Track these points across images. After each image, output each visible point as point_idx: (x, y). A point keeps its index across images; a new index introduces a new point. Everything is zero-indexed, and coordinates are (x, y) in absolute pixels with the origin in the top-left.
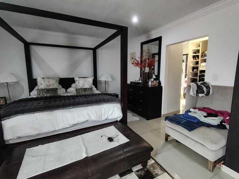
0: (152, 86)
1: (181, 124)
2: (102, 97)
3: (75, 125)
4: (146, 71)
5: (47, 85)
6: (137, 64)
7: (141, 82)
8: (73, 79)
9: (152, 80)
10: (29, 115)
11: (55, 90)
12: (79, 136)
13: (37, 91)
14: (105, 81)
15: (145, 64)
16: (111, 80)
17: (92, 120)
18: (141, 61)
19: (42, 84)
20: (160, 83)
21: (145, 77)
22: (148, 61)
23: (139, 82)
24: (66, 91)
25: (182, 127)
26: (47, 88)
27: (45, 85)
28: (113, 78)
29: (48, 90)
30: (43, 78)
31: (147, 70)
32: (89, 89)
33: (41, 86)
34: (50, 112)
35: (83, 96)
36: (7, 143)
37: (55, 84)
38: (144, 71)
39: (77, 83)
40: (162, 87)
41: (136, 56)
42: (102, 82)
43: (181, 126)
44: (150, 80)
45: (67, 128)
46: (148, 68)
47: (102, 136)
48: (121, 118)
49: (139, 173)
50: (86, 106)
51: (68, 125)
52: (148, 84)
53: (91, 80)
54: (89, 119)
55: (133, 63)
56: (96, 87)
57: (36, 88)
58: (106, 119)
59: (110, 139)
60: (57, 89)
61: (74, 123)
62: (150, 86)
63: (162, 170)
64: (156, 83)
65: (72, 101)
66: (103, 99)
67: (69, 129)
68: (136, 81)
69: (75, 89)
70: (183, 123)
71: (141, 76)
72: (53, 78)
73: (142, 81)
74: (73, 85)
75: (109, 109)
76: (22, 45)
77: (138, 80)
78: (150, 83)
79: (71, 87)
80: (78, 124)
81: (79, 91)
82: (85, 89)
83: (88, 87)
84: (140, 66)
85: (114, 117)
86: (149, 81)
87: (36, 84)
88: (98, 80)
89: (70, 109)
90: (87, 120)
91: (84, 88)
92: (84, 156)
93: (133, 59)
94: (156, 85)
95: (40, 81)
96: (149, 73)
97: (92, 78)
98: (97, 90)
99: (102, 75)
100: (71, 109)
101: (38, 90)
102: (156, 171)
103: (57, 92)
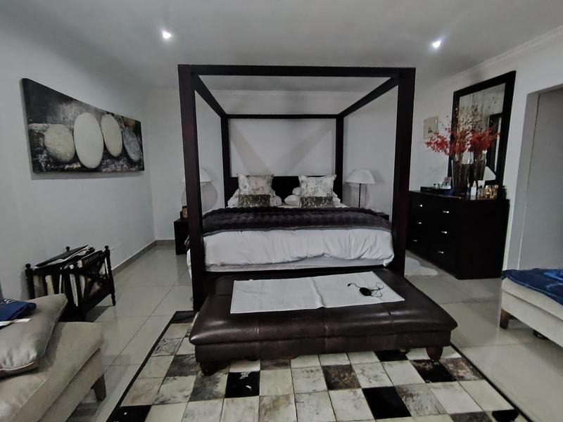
0: (478, 199)
1: (545, 289)
2: (351, 215)
3: (302, 259)
4: (464, 162)
5: (253, 190)
6: (441, 145)
7: (449, 187)
8: (297, 178)
9: (481, 183)
10: (236, 232)
11: (266, 198)
12: (309, 278)
13: (237, 199)
14: (360, 184)
15: (463, 144)
16: (373, 182)
17: (332, 255)
18: (452, 137)
19: (246, 188)
20: (502, 192)
21: (462, 176)
22: (471, 135)
23: (444, 187)
24: (283, 201)
25: (547, 295)
26: (253, 194)
27: (250, 189)
28: (378, 179)
29: (255, 198)
30: (248, 176)
31: (468, 158)
32: (326, 199)
33: (244, 190)
34: (264, 232)
35: (315, 210)
36: (208, 270)
37: (265, 188)
38: (458, 162)
39: (303, 186)
40: (508, 201)
41: (440, 125)
42: (352, 186)
43: (543, 293)
44: (475, 183)
45: (288, 262)
46: (472, 153)
47: (349, 285)
48: (391, 260)
49: (421, 365)
50: (321, 228)
51: (291, 257)
52: (468, 193)
53: (330, 181)
54: (326, 251)
55: (429, 144)
56: (340, 196)
57: (237, 193)
58: (359, 258)
59: (366, 292)
60: (269, 196)
61: (300, 256)
62: (473, 198)
63: (475, 374)
64: (490, 192)
65: (297, 217)
66: (354, 218)
67: (292, 264)
68: (437, 186)
69: (298, 199)
70: (550, 288)
71: (450, 175)
72: (264, 177)
73: (451, 185)
74: (296, 191)
75: (366, 239)
76: (218, 118)
77: (441, 183)
78: (474, 191)
79: (292, 194)
80: (306, 258)
81: (308, 203)
82: (319, 200)
83: (324, 195)
84: (448, 150)
85: (375, 257)
86: (471, 186)
87: (237, 187)
88: (343, 183)
89: (294, 230)
90: (323, 254)
91: (316, 197)
92: (319, 305)
93: (430, 132)
94: (492, 197)
95: (243, 181)
96: (472, 167)
97: (334, 178)
98: (341, 202)
99: (354, 171)
100: (296, 231)
101: (239, 196)
102: (459, 371)
103: (269, 201)
